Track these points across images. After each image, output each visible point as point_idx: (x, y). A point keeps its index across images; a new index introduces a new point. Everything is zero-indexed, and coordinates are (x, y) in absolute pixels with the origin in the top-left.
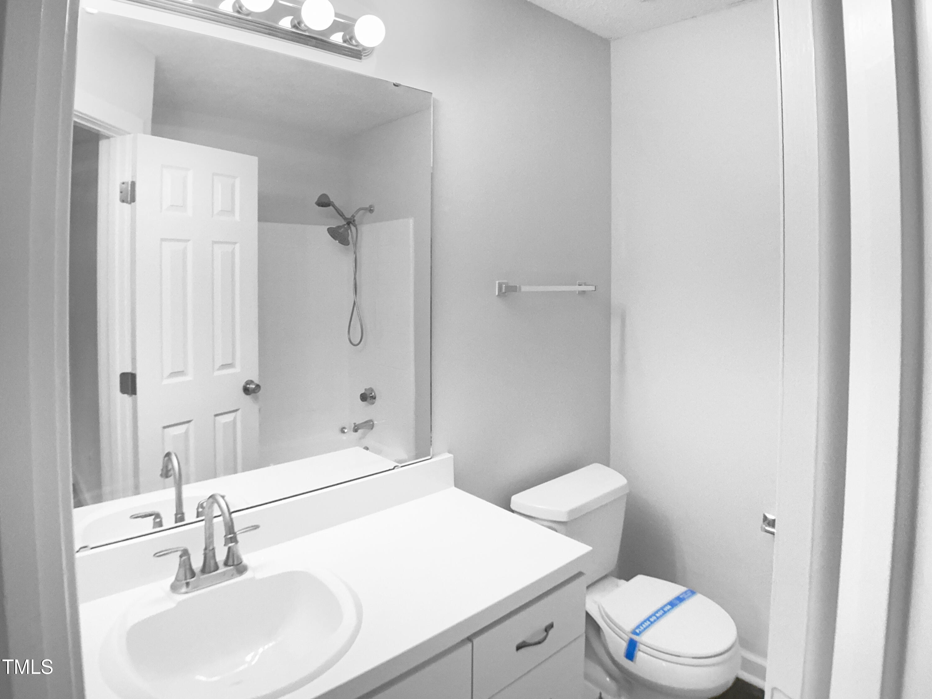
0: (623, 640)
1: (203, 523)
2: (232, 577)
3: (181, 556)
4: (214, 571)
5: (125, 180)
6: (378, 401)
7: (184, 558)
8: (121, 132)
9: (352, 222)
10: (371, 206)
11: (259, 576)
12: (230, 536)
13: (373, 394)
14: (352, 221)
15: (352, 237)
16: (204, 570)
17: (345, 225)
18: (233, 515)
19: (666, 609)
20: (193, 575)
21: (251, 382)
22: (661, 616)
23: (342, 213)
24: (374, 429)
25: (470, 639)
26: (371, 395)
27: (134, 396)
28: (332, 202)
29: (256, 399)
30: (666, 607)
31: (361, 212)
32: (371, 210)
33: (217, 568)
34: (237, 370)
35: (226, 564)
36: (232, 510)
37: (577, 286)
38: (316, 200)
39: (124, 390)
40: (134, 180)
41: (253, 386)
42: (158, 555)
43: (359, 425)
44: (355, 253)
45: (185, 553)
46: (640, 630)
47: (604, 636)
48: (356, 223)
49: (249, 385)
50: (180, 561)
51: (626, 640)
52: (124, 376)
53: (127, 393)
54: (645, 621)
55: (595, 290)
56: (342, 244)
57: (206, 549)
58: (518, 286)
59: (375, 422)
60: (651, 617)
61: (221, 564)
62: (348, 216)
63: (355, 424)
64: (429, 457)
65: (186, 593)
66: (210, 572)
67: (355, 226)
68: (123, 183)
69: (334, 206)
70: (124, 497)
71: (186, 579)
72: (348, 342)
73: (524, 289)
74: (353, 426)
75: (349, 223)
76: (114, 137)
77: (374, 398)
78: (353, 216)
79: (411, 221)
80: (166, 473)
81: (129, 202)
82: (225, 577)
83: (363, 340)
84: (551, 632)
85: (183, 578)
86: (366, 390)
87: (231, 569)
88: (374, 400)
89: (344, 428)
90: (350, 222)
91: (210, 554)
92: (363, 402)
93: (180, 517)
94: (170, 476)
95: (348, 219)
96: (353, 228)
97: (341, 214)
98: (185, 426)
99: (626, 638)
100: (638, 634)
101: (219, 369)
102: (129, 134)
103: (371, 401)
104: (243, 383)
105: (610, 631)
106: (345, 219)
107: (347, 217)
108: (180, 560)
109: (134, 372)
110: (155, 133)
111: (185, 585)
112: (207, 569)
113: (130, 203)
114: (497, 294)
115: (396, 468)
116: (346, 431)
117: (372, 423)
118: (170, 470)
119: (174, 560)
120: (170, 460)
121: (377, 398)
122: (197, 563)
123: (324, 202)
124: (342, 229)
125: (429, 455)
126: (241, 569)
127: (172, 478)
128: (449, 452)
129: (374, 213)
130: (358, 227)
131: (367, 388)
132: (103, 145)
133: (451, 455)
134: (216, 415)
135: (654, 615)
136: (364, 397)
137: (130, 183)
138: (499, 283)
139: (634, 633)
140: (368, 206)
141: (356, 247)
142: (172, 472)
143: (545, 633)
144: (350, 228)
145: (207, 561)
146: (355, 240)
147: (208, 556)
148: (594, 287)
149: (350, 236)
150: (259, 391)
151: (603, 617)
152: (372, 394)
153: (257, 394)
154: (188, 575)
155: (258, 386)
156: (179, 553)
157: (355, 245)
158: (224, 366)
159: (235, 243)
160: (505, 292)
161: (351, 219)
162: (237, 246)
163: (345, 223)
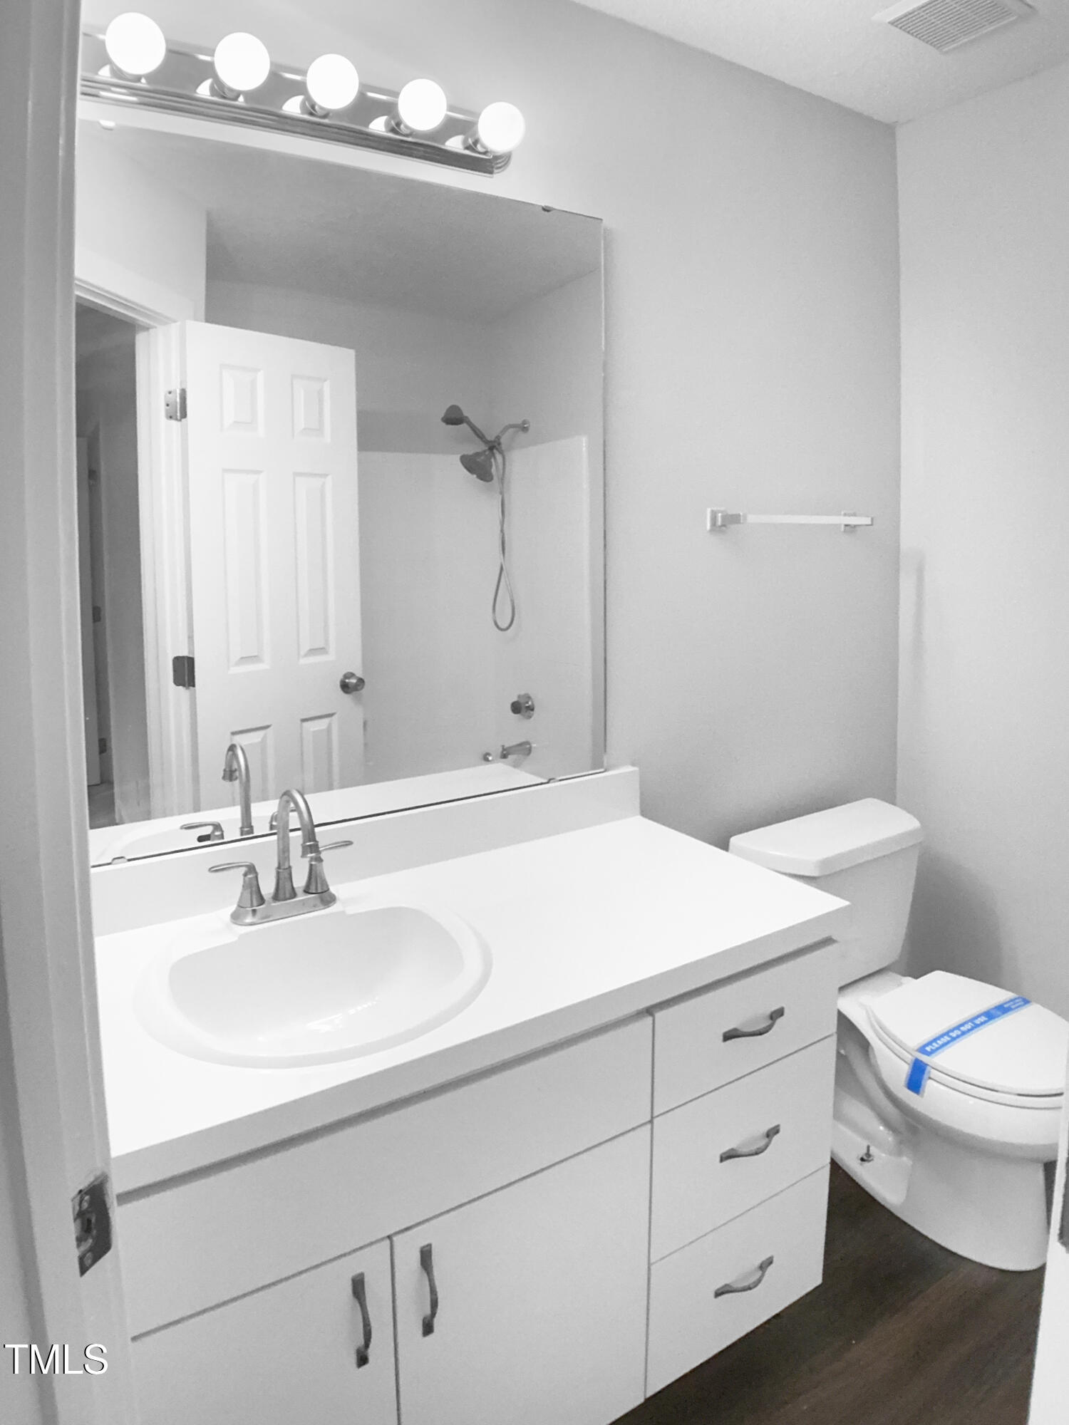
0: (905, 1062)
1: (275, 837)
2: (314, 908)
3: (245, 875)
4: (290, 899)
5: (171, 389)
6: (536, 713)
7: (250, 876)
8: (166, 320)
9: (497, 446)
10: (524, 422)
11: (350, 910)
12: (308, 844)
13: (530, 703)
14: (496, 444)
15: (497, 467)
16: (276, 897)
17: (485, 451)
18: (317, 830)
19: (978, 1022)
20: (262, 900)
21: (352, 675)
22: (969, 1030)
23: (483, 435)
24: (532, 754)
25: (650, 1011)
26: (527, 705)
27: (191, 688)
28: (467, 417)
29: (359, 701)
30: (979, 1019)
31: (511, 430)
32: (524, 428)
33: (294, 894)
34: (330, 657)
35: (307, 891)
36: (315, 824)
37: (842, 518)
38: (443, 415)
39: (179, 681)
40: (183, 387)
41: (354, 681)
42: (214, 870)
43: (510, 748)
44: (502, 493)
45: (251, 869)
46: (933, 1048)
47: (875, 1057)
48: (503, 447)
49: (349, 678)
50: (244, 881)
51: (909, 1062)
52: (178, 661)
53: (184, 685)
54: (942, 1036)
55: (872, 525)
56: (482, 479)
57: (279, 867)
58: (741, 514)
59: (534, 745)
60: (952, 1030)
61: (299, 891)
62: (490, 436)
63: (503, 746)
64: (602, 770)
65: (251, 924)
66: (286, 899)
67: (501, 452)
68: (170, 393)
69: (470, 424)
70: (180, 814)
71: (252, 906)
72: (493, 624)
73: (751, 519)
74: (501, 749)
75: (491, 449)
76: (156, 327)
77: (531, 709)
78: (498, 437)
79: (584, 439)
80: (230, 774)
81: (179, 418)
82: (306, 908)
83: (515, 622)
84: (780, 1021)
85: (249, 906)
86: (519, 696)
87: (313, 897)
88: (532, 712)
89: (488, 754)
90: (494, 446)
91: (284, 874)
92: (516, 715)
93: (247, 829)
94: (236, 778)
95: (491, 442)
96: (499, 457)
97: (481, 435)
98: (261, 733)
99: (910, 1058)
100: (929, 1054)
101: (306, 655)
102: (175, 322)
103: (527, 714)
104: (340, 677)
105: (884, 1047)
106: (486, 442)
107: (489, 439)
108: (244, 879)
109: (191, 656)
110: (209, 319)
111: (250, 913)
112: (281, 896)
113: (180, 420)
114: (708, 526)
115: (552, 781)
116: (490, 758)
117: (528, 746)
118: (236, 770)
119: (236, 879)
120: (235, 756)
121: (535, 709)
122: (268, 888)
123: (454, 418)
124: (482, 458)
125: (602, 767)
126: (326, 898)
127: (238, 781)
128: (633, 765)
129: (530, 431)
130: (505, 453)
131: (523, 693)
132: (140, 339)
133: (636, 769)
134: (304, 720)
135: (958, 1028)
136: (516, 708)
137: (178, 392)
138: (712, 511)
139: (922, 1050)
140: (519, 422)
141: (502, 483)
142: (237, 774)
143: (770, 1022)
144: (493, 455)
145: (281, 882)
146: (501, 471)
147: (281, 876)
148: (870, 518)
149: (494, 468)
150: (362, 688)
151: (872, 1026)
152: (527, 703)
153: (361, 691)
154: (255, 903)
155: (361, 681)
156: (243, 870)
157: (502, 480)
158: (313, 651)
159: (325, 475)
160: (723, 525)
161: (495, 441)
162: (329, 480)
163: (487, 448)
